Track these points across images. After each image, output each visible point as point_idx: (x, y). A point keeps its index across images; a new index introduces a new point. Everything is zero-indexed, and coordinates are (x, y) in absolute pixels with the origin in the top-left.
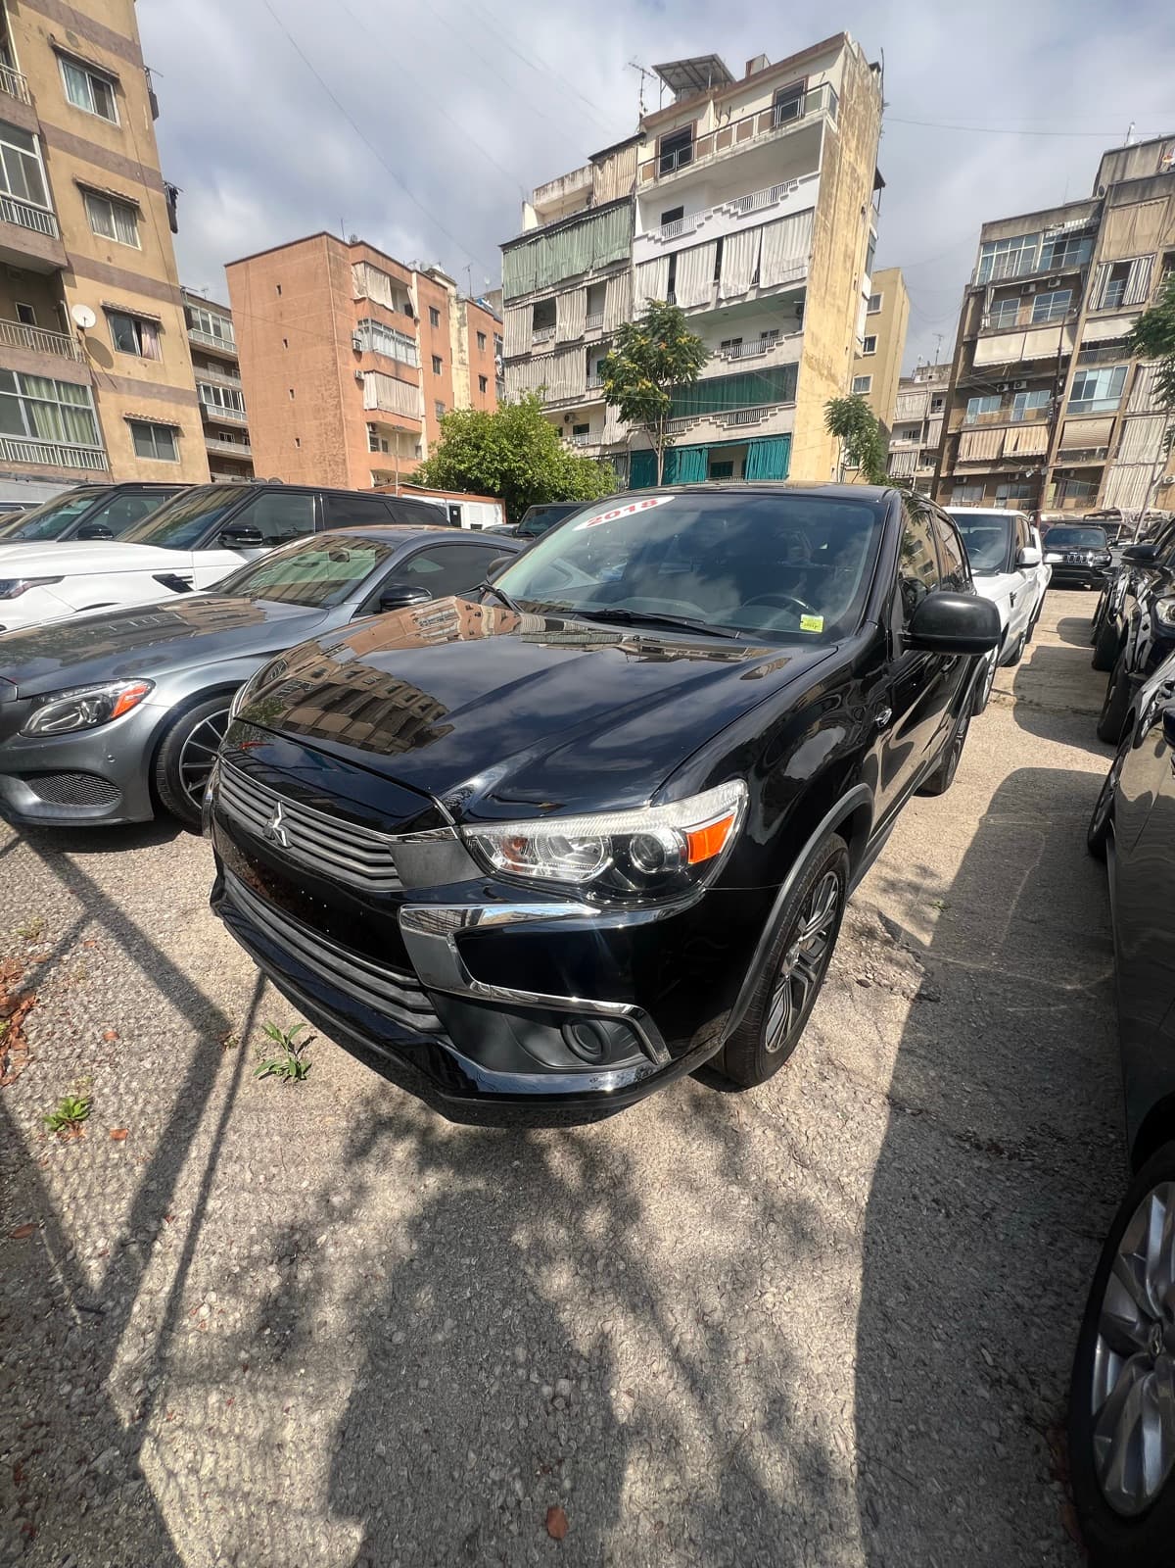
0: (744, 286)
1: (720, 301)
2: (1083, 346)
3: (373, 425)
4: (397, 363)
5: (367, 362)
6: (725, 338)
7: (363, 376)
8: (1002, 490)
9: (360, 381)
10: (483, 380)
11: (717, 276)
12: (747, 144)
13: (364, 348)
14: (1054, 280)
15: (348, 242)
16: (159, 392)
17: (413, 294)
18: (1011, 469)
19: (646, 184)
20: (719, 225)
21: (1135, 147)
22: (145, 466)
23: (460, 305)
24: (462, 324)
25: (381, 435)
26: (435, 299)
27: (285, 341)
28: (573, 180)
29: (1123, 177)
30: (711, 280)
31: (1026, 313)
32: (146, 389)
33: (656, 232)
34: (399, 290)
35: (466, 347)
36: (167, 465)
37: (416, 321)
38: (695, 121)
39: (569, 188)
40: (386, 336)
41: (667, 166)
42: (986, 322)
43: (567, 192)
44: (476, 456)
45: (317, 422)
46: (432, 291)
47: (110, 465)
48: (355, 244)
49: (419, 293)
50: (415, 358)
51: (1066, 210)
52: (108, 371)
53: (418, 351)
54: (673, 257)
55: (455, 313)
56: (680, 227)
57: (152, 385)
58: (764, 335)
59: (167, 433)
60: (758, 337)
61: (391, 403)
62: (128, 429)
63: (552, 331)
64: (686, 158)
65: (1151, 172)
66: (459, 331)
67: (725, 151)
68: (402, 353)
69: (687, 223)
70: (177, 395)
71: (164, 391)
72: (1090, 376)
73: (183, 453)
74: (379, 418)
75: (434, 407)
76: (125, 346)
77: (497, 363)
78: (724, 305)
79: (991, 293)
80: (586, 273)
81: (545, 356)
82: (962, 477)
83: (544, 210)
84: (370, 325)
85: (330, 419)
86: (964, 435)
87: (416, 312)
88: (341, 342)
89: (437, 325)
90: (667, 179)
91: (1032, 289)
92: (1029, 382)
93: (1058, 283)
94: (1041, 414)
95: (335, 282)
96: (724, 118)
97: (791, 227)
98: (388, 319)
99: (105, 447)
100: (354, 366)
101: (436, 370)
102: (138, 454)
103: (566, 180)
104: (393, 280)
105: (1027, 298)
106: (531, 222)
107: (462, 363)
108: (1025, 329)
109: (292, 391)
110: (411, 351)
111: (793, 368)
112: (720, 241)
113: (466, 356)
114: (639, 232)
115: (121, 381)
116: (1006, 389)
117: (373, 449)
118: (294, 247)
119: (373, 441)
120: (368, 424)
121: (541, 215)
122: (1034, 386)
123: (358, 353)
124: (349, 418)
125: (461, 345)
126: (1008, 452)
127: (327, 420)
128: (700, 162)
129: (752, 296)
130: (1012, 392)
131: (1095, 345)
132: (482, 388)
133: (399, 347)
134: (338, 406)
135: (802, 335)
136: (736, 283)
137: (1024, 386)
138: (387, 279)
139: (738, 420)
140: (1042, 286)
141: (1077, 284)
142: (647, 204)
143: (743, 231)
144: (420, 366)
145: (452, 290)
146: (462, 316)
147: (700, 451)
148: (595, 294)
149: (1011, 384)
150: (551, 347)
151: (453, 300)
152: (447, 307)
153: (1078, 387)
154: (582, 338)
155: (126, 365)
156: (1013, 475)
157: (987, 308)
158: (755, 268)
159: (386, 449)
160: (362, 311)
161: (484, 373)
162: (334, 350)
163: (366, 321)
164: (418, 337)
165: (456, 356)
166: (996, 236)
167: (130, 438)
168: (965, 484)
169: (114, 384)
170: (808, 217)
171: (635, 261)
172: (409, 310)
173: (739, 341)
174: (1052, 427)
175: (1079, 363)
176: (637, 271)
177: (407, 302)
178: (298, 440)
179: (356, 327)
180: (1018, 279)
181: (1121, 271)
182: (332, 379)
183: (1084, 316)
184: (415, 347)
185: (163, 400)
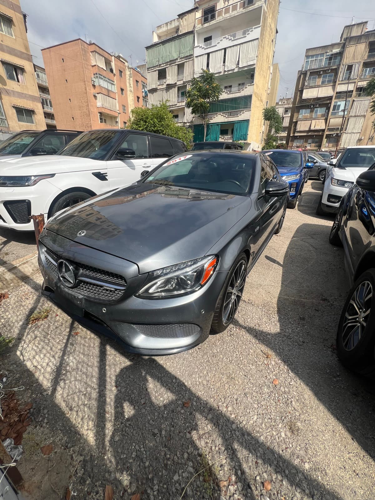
0: (234, 66)
1: (225, 71)
2: (337, 93)
3: (100, 113)
4: (108, 91)
5: (97, 90)
6: (226, 85)
7: (96, 95)
8: (310, 141)
9: (95, 96)
10: (138, 98)
11: (224, 62)
12: (235, 13)
13: (97, 84)
14: (328, 70)
15: (88, 43)
16: (26, 97)
17: (113, 64)
18: (313, 134)
19: (199, 27)
20: (225, 43)
21: (354, 25)
22: (22, 125)
23: (129, 70)
24: (130, 77)
25: (104, 117)
26: (121, 67)
27: (66, 80)
28: (171, 24)
29: (350, 35)
30: (222, 64)
31: (319, 81)
32: (21, 95)
33: (202, 44)
34: (108, 63)
35: (132, 86)
36: (30, 125)
37: (114, 75)
38: (216, 4)
39: (169, 27)
40: (104, 80)
41: (206, 20)
42: (306, 84)
43: (169, 28)
44: (145, 125)
45: (80, 111)
46: (119, 63)
47: (8, 125)
48: (91, 44)
49: (115, 64)
50: (115, 89)
51: (333, 46)
52: (5, 87)
53: (116, 86)
54: (208, 54)
55: (128, 73)
56: (211, 44)
57: (22, 93)
58: (239, 85)
59: (30, 113)
60: (237, 85)
61: (107, 105)
62: (14, 111)
63: (164, 80)
64: (213, 17)
65: (359, 34)
66: (129, 80)
67: (227, 15)
68: (110, 87)
69: (214, 42)
70: (33, 98)
71: (28, 96)
72: (338, 103)
73: (37, 121)
74: (103, 111)
75: (122, 107)
76: (11, 77)
77: (143, 92)
78: (226, 73)
79: (308, 73)
80: (177, 59)
81: (162, 90)
82: (297, 136)
83: (161, 35)
84: (98, 75)
85: (85, 110)
86: (298, 122)
87: (114, 71)
88: (89, 82)
89: (122, 77)
90: (206, 25)
91: (322, 73)
92: (319, 105)
93: (330, 71)
94: (323, 116)
95: (84, 58)
96: (227, 3)
97: (250, 44)
98: (104, 74)
99: (6, 118)
100: (93, 91)
101: (122, 94)
102: (19, 121)
103: (168, 24)
104: (105, 58)
105: (320, 75)
106: (156, 40)
107: (131, 91)
108: (318, 86)
109: (70, 99)
110: (113, 86)
111: (250, 97)
112: (225, 49)
113: (132, 89)
114: (196, 45)
115: (10, 91)
116: (312, 107)
117: (101, 122)
118: (68, 44)
119: (101, 119)
120: (99, 113)
121: (159, 37)
122: (321, 106)
123: (94, 86)
124: (92, 110)
125: (130, 85)
126: (312, 128)
127: (84, 111)
128: (218, 19)
129: (236, 70)
130: (314, 108)
131: (340, 93)
132: (138, 101)
133: (109, 84)
134: (88, 105)
135: (254, 85)
136: (231, 65)
137: (318, 106)
138: (103, 58)
139: (231, 115)
140: (325, 72)
141: (336, 71)
142: (199, 34)
143: (234, 46)
144: (116, 92)
145: (126, 64)
146: (130, 74)
147: (218, 125)
148: (181, 67)
149: (314, 105)
150: (165, 86)
151: (127, 67)
152: (125, 70)
153: (335, 106)
154: (176, 83)
155: (12, 85)
156: (313, 136)
157: (307, 79)
158: (238, 60)
159: (105, 122)
160: (95, 70)
161: (139, 96)
162: (85, 84)
163: (97, 74)
164: (115, 81)
165: (128, 89)
166: (310, 53)
167: (15, 115)
168: (298, 139)
169: (8, 92)
170: (256, 41)
171: (195, 55)
172: (112, 71)
173: (231, 86)
174: (326, 120)
175: (335, 99)
176: (195, 59)
177: (111, 68)
178: (73, 118)
179: (93, 76)
180: (317, 69)
181: (350, 68)
182: (85, 95)
183: (337, 82)
184: (114, 85)
185: (27, 100)
